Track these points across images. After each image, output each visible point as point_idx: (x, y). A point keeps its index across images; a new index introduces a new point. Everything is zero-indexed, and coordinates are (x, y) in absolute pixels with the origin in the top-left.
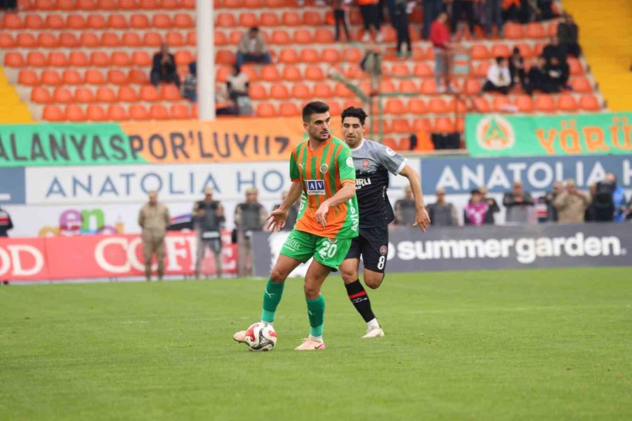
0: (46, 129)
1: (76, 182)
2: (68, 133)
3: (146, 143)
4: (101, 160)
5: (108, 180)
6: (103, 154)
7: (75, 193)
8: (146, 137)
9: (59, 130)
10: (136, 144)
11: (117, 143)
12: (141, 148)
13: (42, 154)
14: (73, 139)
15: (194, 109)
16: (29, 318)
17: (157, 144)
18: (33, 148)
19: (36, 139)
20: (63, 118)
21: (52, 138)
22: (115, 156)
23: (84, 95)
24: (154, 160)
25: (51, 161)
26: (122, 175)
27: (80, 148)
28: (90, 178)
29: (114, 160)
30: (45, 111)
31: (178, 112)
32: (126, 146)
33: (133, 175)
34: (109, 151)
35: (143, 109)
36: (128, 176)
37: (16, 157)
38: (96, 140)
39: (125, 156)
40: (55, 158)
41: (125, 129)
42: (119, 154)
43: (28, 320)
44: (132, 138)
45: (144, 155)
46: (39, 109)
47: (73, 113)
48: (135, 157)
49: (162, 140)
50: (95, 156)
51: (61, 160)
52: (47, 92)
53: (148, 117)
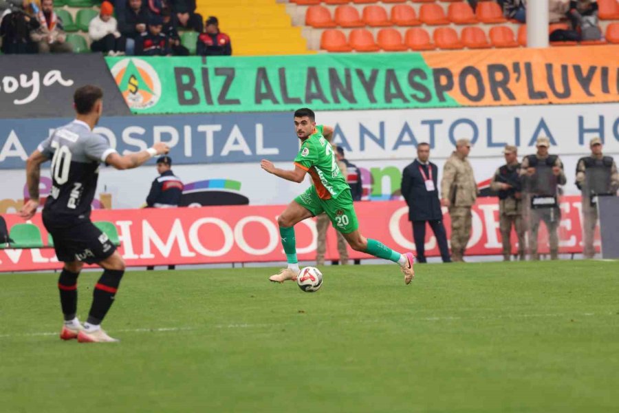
0: (325, 62)
1: (363, 131)
2: (353, 67)
3: (456, 80)
4: (397, 102)
5: (406, 128)
6: (400, 95)
7: (362, 148)
8: (456, 71)
9: (342, 62)
10: (444, 80)
11: (417, 79)
12: (449, 87)
13: (320, 96)
14: (360, 73)
15: (521, 32)
16: (303, 312)
17: (470, 80)
18: (308, 87)
19: (312, 74)
20: (348, 47)
21: (332, 72)
22: (414, 97)
23: (374, 17)
24: (467, 102)
25: (332, 105)
26: (424, 122)
27: (369, 86)
28: (382, 125)
29: (414, 103)
30: (324, 37)
31: (499, 38)
32: (430, 83)
33: (440, 122)
34: (407, 90)
35: (453, 32)
36: (432, 124)
37: (288, 100)
38: (391, 75)
39: (428, 98)
40: (337, 101)
41: (429, 61)
42: (421, 95)
43: (301, 314)
44: (438, 72)
45: (454, 95)
46: (316, 35)
47: (360, 41)
48: (442, 99)
49: (477, 75)
50: (388, 98)
51: (345, 103)
52: (326, 12)
53: (459, 45)
